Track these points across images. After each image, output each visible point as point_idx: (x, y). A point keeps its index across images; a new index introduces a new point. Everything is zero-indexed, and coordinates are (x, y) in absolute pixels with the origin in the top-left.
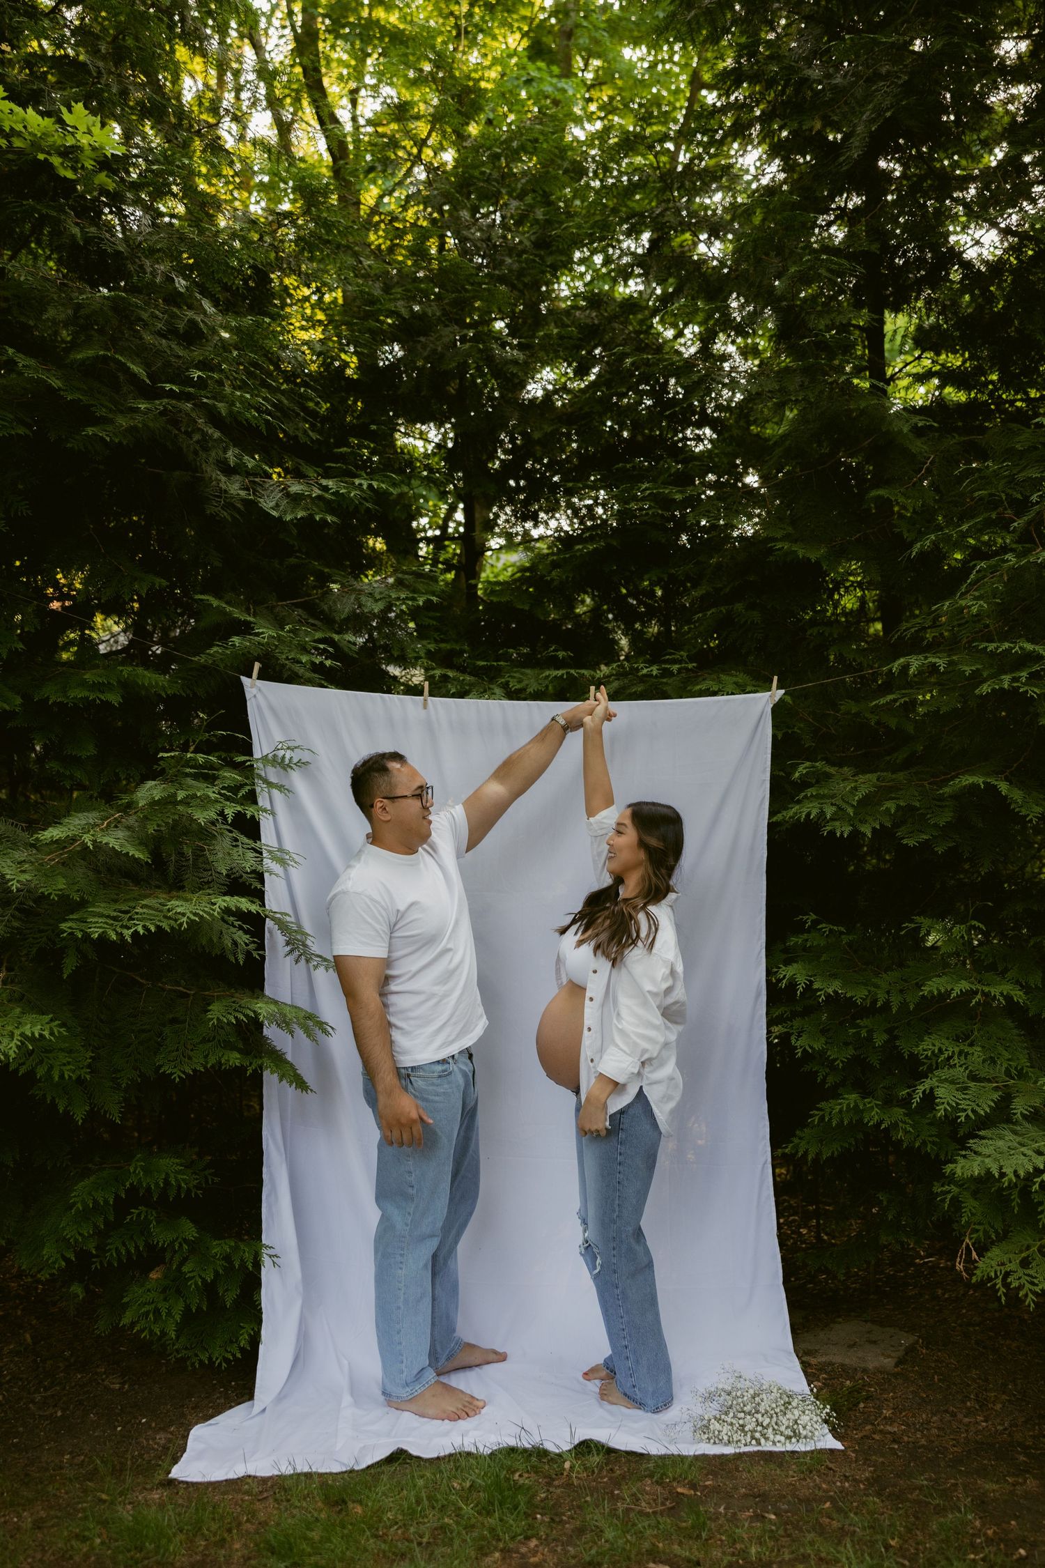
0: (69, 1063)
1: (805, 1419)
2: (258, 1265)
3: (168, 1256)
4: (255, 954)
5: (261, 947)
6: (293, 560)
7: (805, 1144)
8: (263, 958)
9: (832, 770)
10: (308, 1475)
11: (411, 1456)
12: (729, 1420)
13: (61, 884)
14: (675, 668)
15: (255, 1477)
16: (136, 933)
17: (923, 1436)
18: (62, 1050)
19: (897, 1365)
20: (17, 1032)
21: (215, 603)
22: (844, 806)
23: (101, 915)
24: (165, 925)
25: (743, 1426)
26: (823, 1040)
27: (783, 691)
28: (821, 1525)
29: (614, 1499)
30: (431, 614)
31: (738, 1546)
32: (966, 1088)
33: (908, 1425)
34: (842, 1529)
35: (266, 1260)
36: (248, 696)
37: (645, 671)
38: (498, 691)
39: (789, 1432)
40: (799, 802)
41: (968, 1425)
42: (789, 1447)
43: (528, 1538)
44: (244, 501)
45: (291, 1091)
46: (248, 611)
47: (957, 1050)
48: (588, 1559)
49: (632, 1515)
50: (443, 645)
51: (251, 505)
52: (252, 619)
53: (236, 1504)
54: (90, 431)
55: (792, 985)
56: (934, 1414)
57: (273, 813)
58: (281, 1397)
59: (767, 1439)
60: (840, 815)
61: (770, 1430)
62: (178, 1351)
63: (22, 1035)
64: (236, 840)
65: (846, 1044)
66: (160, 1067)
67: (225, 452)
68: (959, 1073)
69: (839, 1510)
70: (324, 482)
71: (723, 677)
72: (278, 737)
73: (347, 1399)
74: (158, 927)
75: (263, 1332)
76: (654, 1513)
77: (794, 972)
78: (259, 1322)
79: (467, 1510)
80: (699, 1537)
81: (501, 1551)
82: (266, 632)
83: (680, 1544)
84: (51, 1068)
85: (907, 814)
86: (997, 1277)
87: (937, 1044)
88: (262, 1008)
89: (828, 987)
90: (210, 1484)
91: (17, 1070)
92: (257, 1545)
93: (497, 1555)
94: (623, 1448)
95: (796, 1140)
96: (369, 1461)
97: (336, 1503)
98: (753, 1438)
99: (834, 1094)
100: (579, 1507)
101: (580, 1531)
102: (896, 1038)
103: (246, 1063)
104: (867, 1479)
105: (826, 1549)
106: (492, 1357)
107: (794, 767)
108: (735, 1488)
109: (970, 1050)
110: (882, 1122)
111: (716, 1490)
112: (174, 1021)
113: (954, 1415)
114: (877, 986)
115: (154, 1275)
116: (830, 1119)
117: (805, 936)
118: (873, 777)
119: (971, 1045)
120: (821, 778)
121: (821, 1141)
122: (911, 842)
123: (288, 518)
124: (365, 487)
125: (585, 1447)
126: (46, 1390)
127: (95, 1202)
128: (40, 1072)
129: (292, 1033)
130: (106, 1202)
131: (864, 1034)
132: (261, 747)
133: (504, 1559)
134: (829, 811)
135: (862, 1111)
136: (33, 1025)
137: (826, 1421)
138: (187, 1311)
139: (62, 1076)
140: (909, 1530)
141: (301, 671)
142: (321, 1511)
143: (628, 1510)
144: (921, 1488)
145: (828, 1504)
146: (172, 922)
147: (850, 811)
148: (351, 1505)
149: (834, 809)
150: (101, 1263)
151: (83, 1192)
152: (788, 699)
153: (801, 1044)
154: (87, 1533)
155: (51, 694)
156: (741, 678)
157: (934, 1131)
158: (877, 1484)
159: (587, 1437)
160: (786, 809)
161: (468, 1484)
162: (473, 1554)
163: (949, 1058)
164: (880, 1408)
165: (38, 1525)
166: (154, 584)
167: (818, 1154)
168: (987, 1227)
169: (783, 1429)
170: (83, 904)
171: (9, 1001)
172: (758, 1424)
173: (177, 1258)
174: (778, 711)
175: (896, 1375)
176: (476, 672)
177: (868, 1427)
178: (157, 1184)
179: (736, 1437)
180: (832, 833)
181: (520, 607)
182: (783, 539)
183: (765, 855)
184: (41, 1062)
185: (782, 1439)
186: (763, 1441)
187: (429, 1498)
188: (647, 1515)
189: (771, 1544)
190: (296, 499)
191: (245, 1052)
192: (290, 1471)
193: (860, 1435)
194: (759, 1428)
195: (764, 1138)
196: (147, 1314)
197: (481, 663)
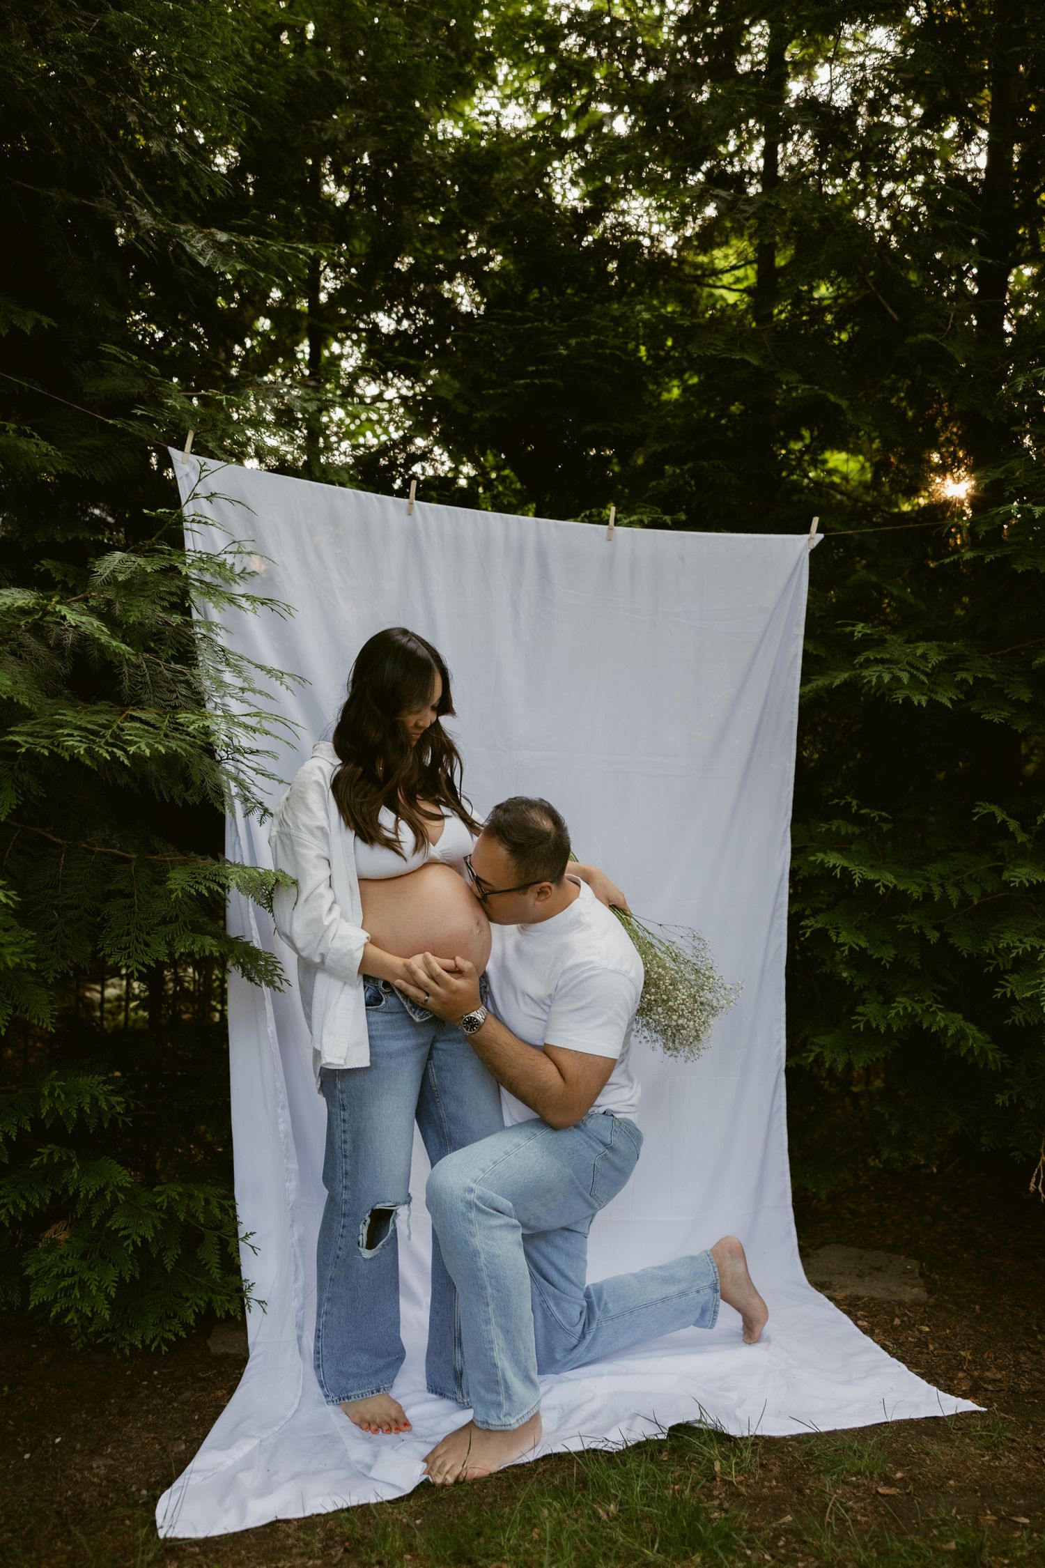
3: (79, 1211)
23: (74, 727)
27: (823, 536)
36: (179, 474)
85: (975, 688)
89: (881, 878)
102: (949, 935)
112: (116, 894)
114: (929, 880)
122: (991, 719)
130: (6, 1136)
131: (916, 929)
134: (904, 676)
138: (120, 1281)
149: (906, 674)
153: (846, 940)
178: (81, 1110)
180: (907, 702)
195: (779, 1042)
196: (67, 1291)
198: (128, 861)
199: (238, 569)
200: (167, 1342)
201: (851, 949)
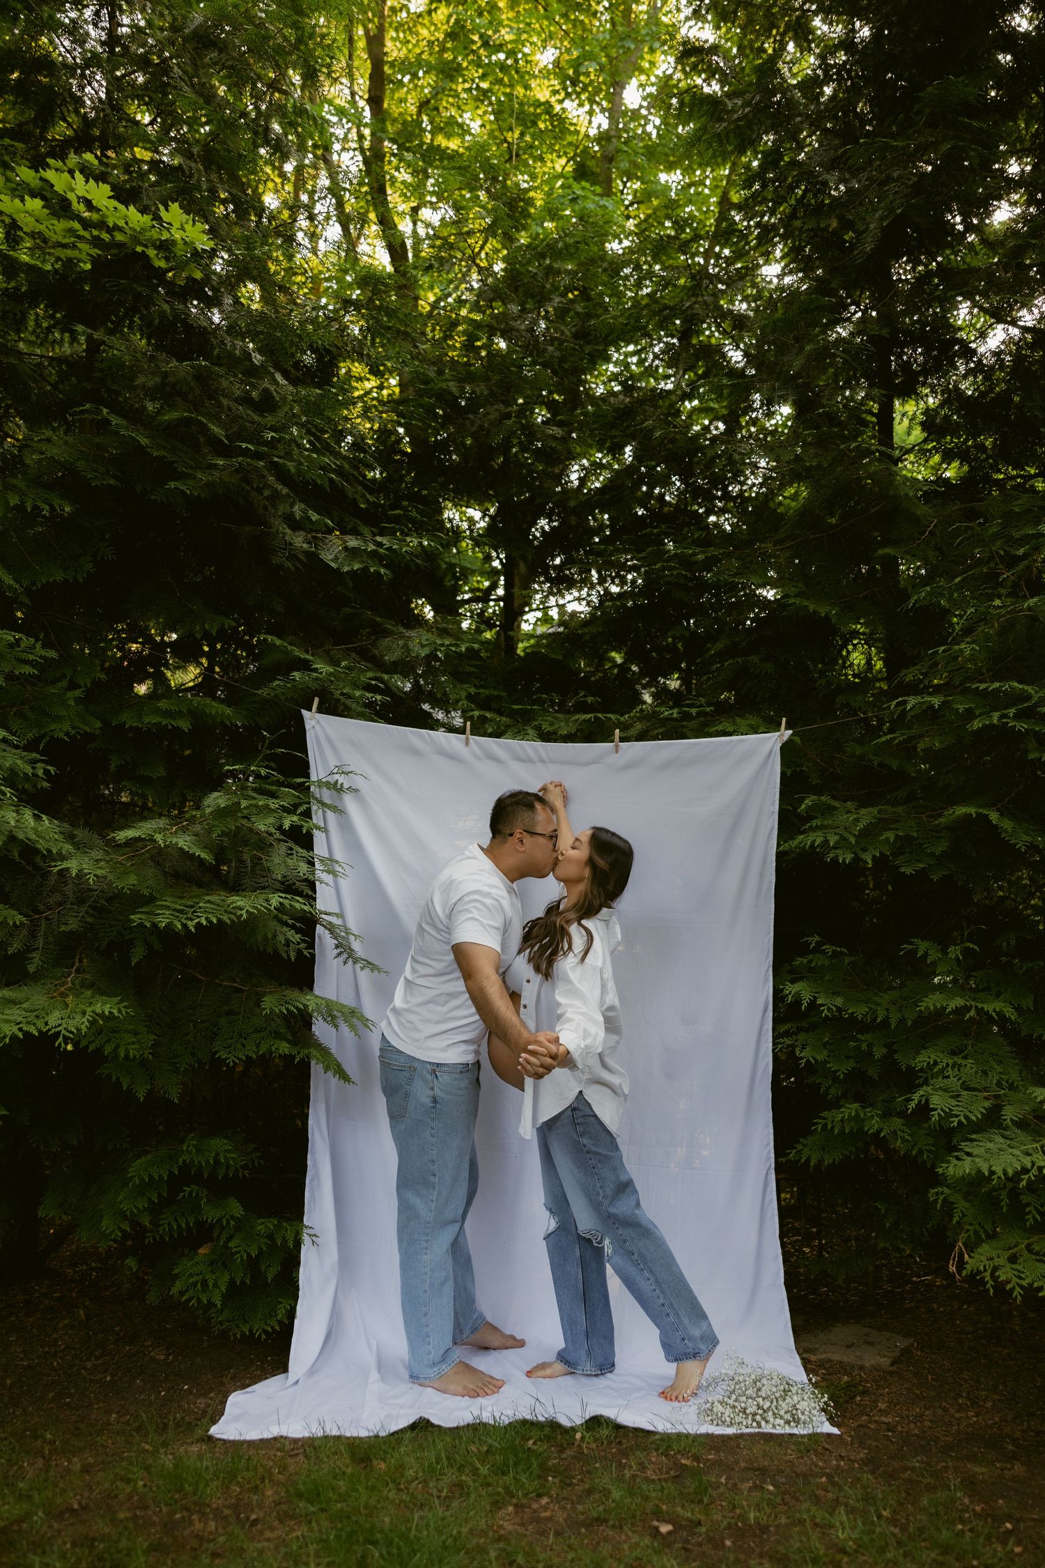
0: (133, 1043)
1: (803, 1405)
2: (298, 1244)
3: (215, 1234)
4: (305, 952)
5: (311, 945)
6: (348, 610)
7: (808, 1151)
8: (313, 956)
9: (836, 804)
10: (338, 1438)
11: (432, 1425)
12: (731, 1402)
13: (132, 880)
14: (694, 711)
15: (286, 1438)
16: (199, 924)
17: (916, 1427)
18: (127, 1031)
19: (892, 1365)
20: (89, 1010)
21: (278, 642)
22: (846, 835)
23: (168, 908)
24: (225, 918)
25: (745, 1409)
26: (825, 1053)
27: (790, 732)
28: (816, 1496)
29: (621, 1467)
30: (473, 662)
31: (738, 1511)
32: (958, 1096)
33: (902, 1417)
34: (837, 1499)
35: (306, 1238)
36: (307, 727)
37: (665, 714)
38: (531, 732)
39: (788, 1417)
40: (804, 832)
41: (959, 1419)
42: (788, 1430)
43: (539, 1496)
44: (306, 553)
45: (334, 1081)
46: (307, 652)
47: (951, 1062)
48: (595, 1515)
49: (638, 1480)
50: (482, 691)
51: (313, 557)
52: (310, 658)
53: (269, 1458)
54: (172, 485)
55: (797, 1002)
56: (927, 1409)
57: (325, 830)
58: (312, 1371)
59: (767, 1422)
60: (843, 843)
61: (770, 1413)
62: (221, 1323)
63: (93, 1012)
64: (291, 849)
65: (848, 1058)
66: (216, 1052)
67: (292, 505)
68: (953, 1082)
69: (834, 1484)
70: (379, 539)
71: (738, 720)
72: (333, 762)
73: (374, 1375)
74: (219, 920)
75: (298, 1308)
76: (659, 1480)
77: (800, 990)
78: (296, 1297)
79: (484, 1470)
80: (701, 1501)
81: (515, 1506)
82: (323, 668)
83: (683, 1507)
84: (117, 1047)
85: (905, 845)
86: (985, 1270)
87: (933, 1057)
88: (309, 1001)
89: (829, 1003)
90: (245, 1442)
91: (87, 1047)
92: (288, 1491)
93: (511, 1509)
94: (631, 1425)
95: (799, 1147)
96: (394, 1428)
97: (362, 1460)
98: (754, 1420)
99: (836, 1104)
100: (589, 1472)
101: (589, 1492)
102: (896, 1052)
103: (294, 1052)
104: (862, 1460)
105: (820, 1515)
106: (510, 1342)
107: (802, 800)
108: (737, 1462)
109: (964, 1062)
110: (881, 1130)
111: (718, 1463)
112: (230, 1013)
113: (946, 1410)
114: (879, 1005)
115: (202, 1251)
116: (833, 1128)
117: (811, 957)
118: (874, 810)
119: (965, 1058)
120: (828, 810)
121: (823, 1149)
122: (908, 871)
123: (346, 569)
124: (414, 544)
125: (595, 1422)
126: (97, 1358)
127: (151, 1177)
128: (108, 1050)
129: (336, 1027)
130: (161, 1177)
131: (864, 1047)
132: (318, 772)
133: (517, 1513)
134: (833, 840)
135: (863, 1121)
136: (104, 1003)
137: (823, 1410)
138: (232, 1282)
139: (127, 1056)
140: (901, 1504)
141: (354, 706)
142: (347, 1466)
143: (634, 1477)
144: (913, 1469)
145: (824, 1479)
146: (233, 917)
147: (853, 840)
148: (375, 1462)
149: (837, 837)
150: (154, 1239)
151: (138, 1169)
152: (797, 740)
153: (806, 1055)
154: (131, 1476)
155: (128, 719)
156: (753, 720)
157: (931, 1140)
158: (871, 1463)
159: (598, 1413)
160: (793, 838)
161: (485, 1448)
162: (488, 1508)
163: (942, 1070)
164: (876, 1402)
165: (86, 1469)
166: (223, 625)
167: (820, 1161)
168: (977, 1227)
169: (782, 1413)
170: (151, 900)
171: (82, 987)
172: (759, 1407)
173: (224, 1236)
174: (786, 749)
175: (891, 1373)
176: (512, 714)
177: (864, 1418)
178: (208, 1162)
179: (738, 1419)
180: (835, 860)
181: (554, 657)
182: (796, 596)
183: (774, 881)
184: (108, 1041)
185: (782, 1422)
186: (763, 1423)
187: (448, 1458)
188: (653, 1481)
189: (768, 1510)
190: (353, 553)
191: (293, 1043)
192: (320, 1434)
193: (856, 1424)
194: (760, 1412)
195: (768, 1144)
196: (195, 1284)
197: (516, 707)
198: (241, 991)
199: (346, 786)
200: (265, 1332)
201: (808, 1061)
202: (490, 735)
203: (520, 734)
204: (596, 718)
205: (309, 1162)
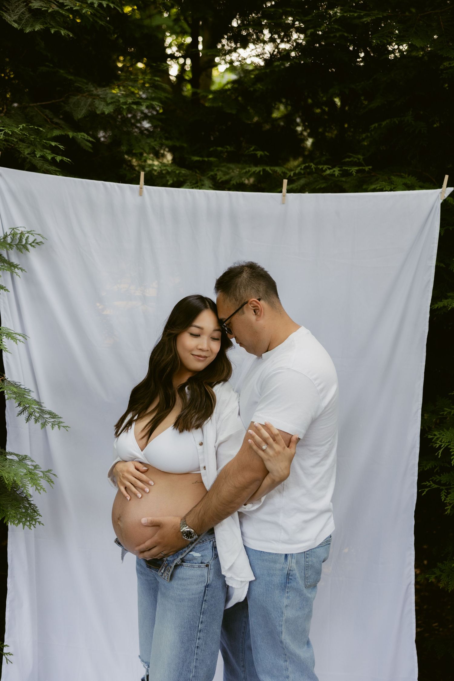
6: (44, 69)
14: (354, 169)
27: (451, 189)
37: (328, 172)
38: (207, 182)
71: (394, 178)
82: (4, 129)
124: (96, 5)
156: (409, 180)
160: (449, 298)
181: (229, 111)
197: (196, 158)
202: (172, 186)
203: (197, 185)
204: (264, 170)
205: (9, 586)
